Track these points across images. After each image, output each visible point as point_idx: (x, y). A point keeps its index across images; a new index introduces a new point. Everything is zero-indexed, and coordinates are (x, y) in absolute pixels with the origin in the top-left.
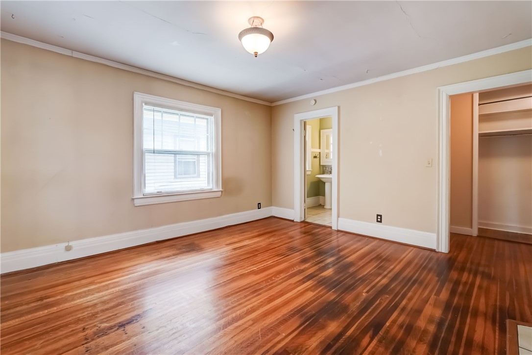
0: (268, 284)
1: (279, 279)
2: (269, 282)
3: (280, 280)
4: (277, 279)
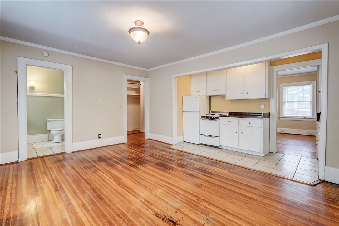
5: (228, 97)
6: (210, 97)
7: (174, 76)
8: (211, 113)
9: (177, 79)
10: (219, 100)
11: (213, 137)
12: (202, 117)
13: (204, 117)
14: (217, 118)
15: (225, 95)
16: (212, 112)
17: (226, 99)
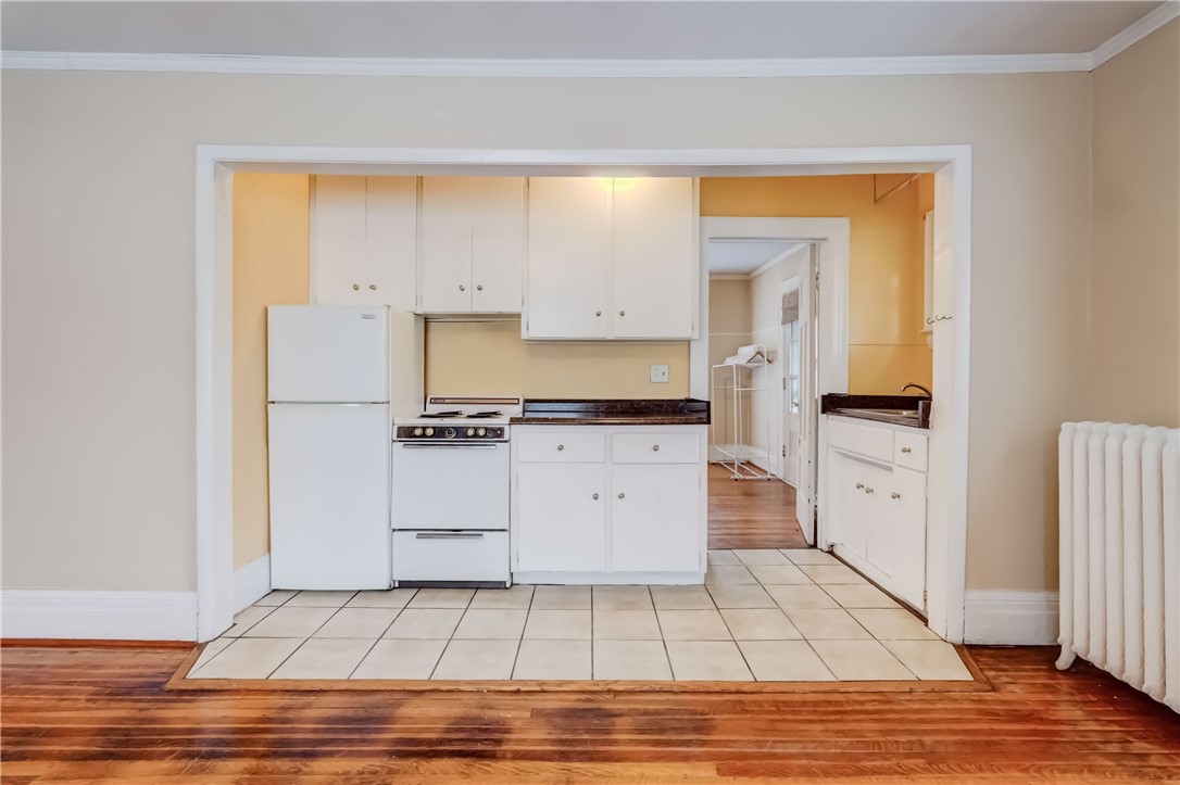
5: (537, 325)
6: (427, 320)
7: (206, 155)
8: (433, 409)
9: (230, 177)
10: (473, 339)
11: (476, 533)
12: (406, 433)
13: (418, 432)
14: (497, 433)
15: (519, 316)
16: (436, 401)
17: (524, 335)
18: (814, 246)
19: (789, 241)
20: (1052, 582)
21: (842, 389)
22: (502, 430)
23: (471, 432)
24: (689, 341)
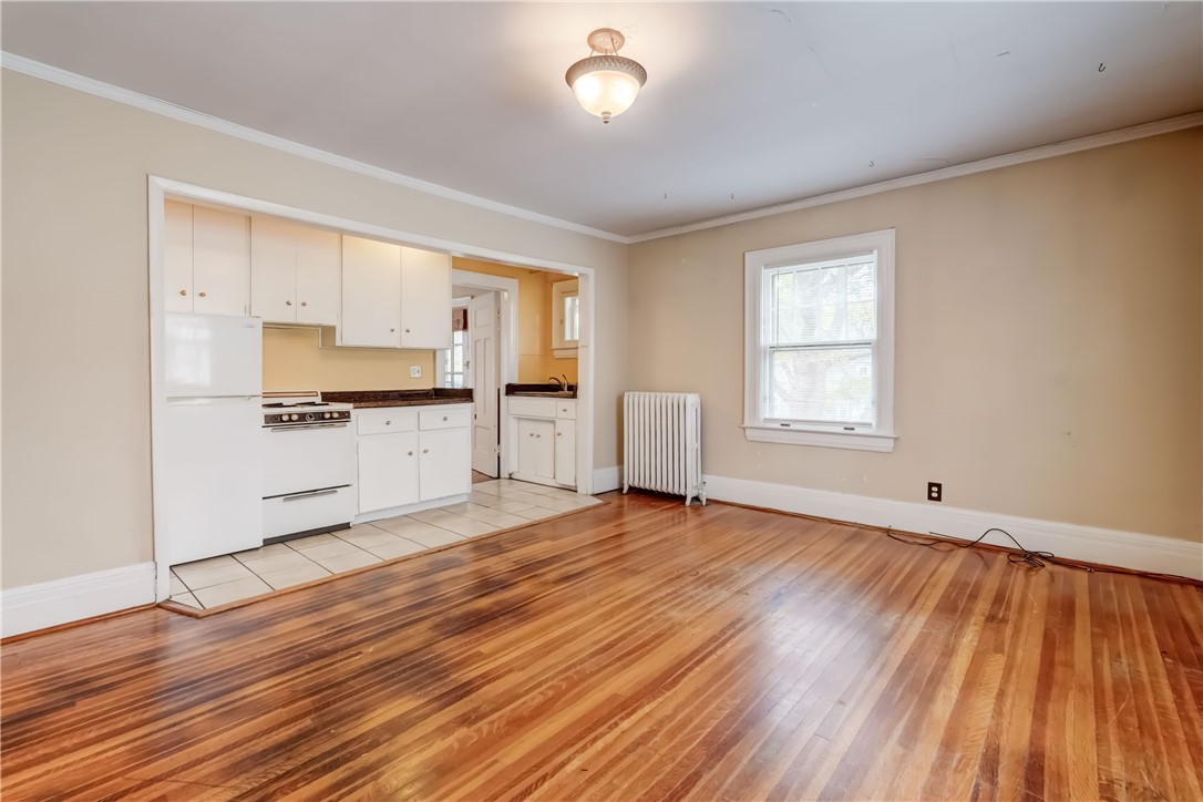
0: (579, 668)
1: (549, 684)
2: (577, 672)
3: (546, 681)
4: (554, 682)
12: (274, 420)
13: (285, 418)
14: (344, 416)
17: (339, 343)
18: (498, 294)
19: (483, 291)
20: (620, 461)
21: (515, 381)
22: (349, 413)
23: (327, 416)
24: (435, 351)
